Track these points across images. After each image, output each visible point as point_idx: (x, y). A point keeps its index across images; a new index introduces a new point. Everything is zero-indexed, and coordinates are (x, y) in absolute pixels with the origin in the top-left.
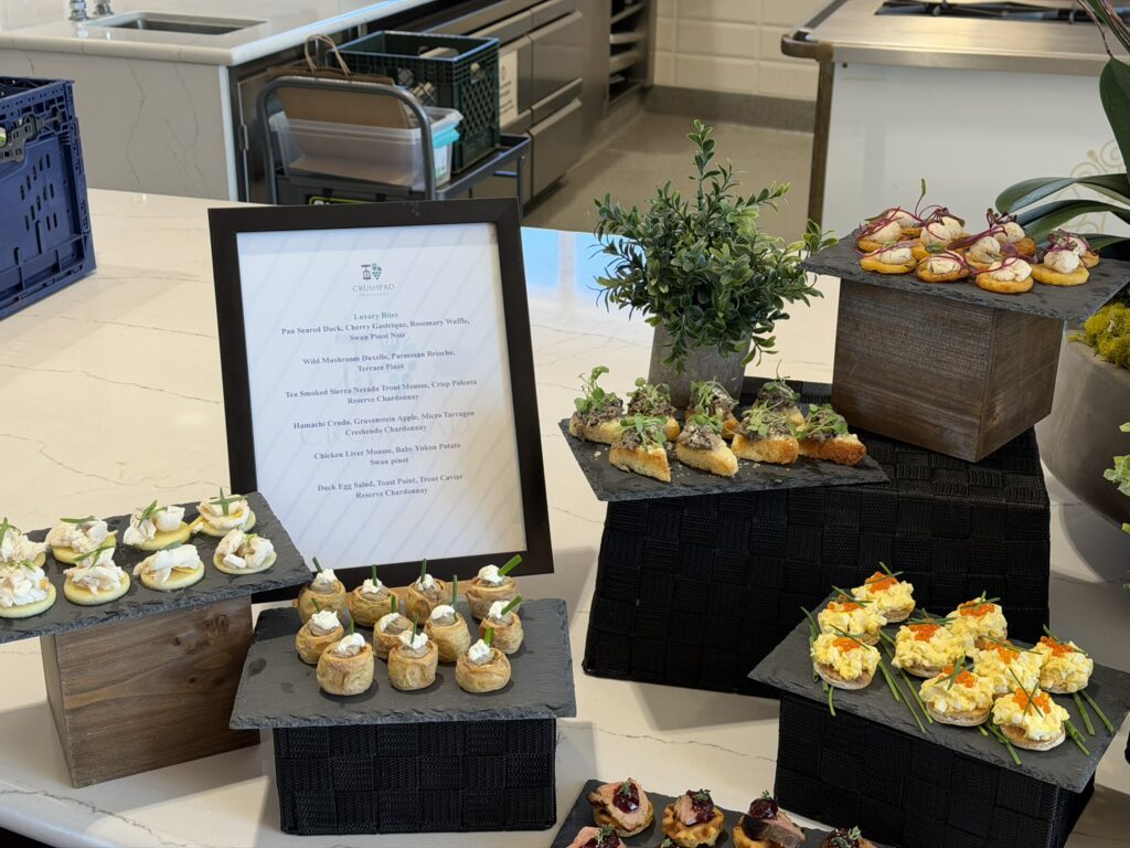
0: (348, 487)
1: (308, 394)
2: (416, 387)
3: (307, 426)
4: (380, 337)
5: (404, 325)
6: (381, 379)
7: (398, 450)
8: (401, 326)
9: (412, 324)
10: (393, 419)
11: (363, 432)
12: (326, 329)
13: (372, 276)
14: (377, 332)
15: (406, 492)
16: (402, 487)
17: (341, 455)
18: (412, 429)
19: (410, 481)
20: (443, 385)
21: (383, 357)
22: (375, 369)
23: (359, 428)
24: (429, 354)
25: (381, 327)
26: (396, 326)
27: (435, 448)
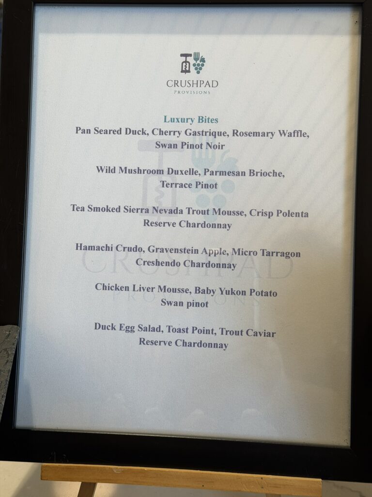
0: (130, 330)
1: (97, 209)
2: (229, 213)
3: (91, 248)
4: (192, 146)
5: (224, 134)
6: (187, 198)
7: (197, 290)
8: (220, 134)
9: (235, 133)
10: (197, 251)
11: (158, 263)
12: (129, 131)
13: (192, 68)
14: (190, 140)
15: (201, 345)
16: (195, 337)
17: (127, 289)
18: (218, 265)
19: (208, 332)
20: (264, 214)
21: (192, 172)
22: (181, 186)
23: (153, 257)
24: (252, 173)
25: (195, 134)
26: (214, 134)
27: (244, 293)
